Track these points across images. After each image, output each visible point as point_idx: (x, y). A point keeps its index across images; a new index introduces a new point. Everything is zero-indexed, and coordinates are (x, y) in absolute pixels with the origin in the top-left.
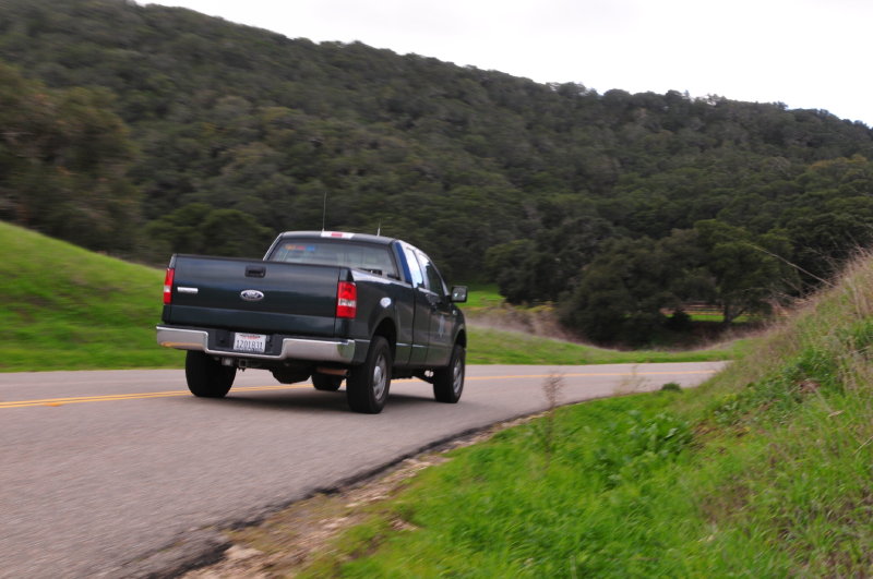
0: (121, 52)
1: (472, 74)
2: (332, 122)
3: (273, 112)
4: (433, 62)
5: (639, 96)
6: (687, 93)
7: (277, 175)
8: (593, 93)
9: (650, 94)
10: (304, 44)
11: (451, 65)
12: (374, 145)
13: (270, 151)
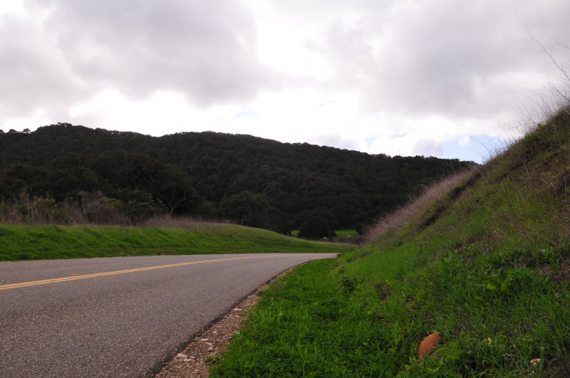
0: (229, 151)
1: (345, 152)
2: (298, 172)
3: (279, 169)
4: (332, 148)
5: (405, 158)
6: (423, 156)
7: (281, 192)
8: (390, 157)
9: (410, 157)
10: (287, 145)
11: (338, 149)
12: (313, 180)
13: (278, 183)
